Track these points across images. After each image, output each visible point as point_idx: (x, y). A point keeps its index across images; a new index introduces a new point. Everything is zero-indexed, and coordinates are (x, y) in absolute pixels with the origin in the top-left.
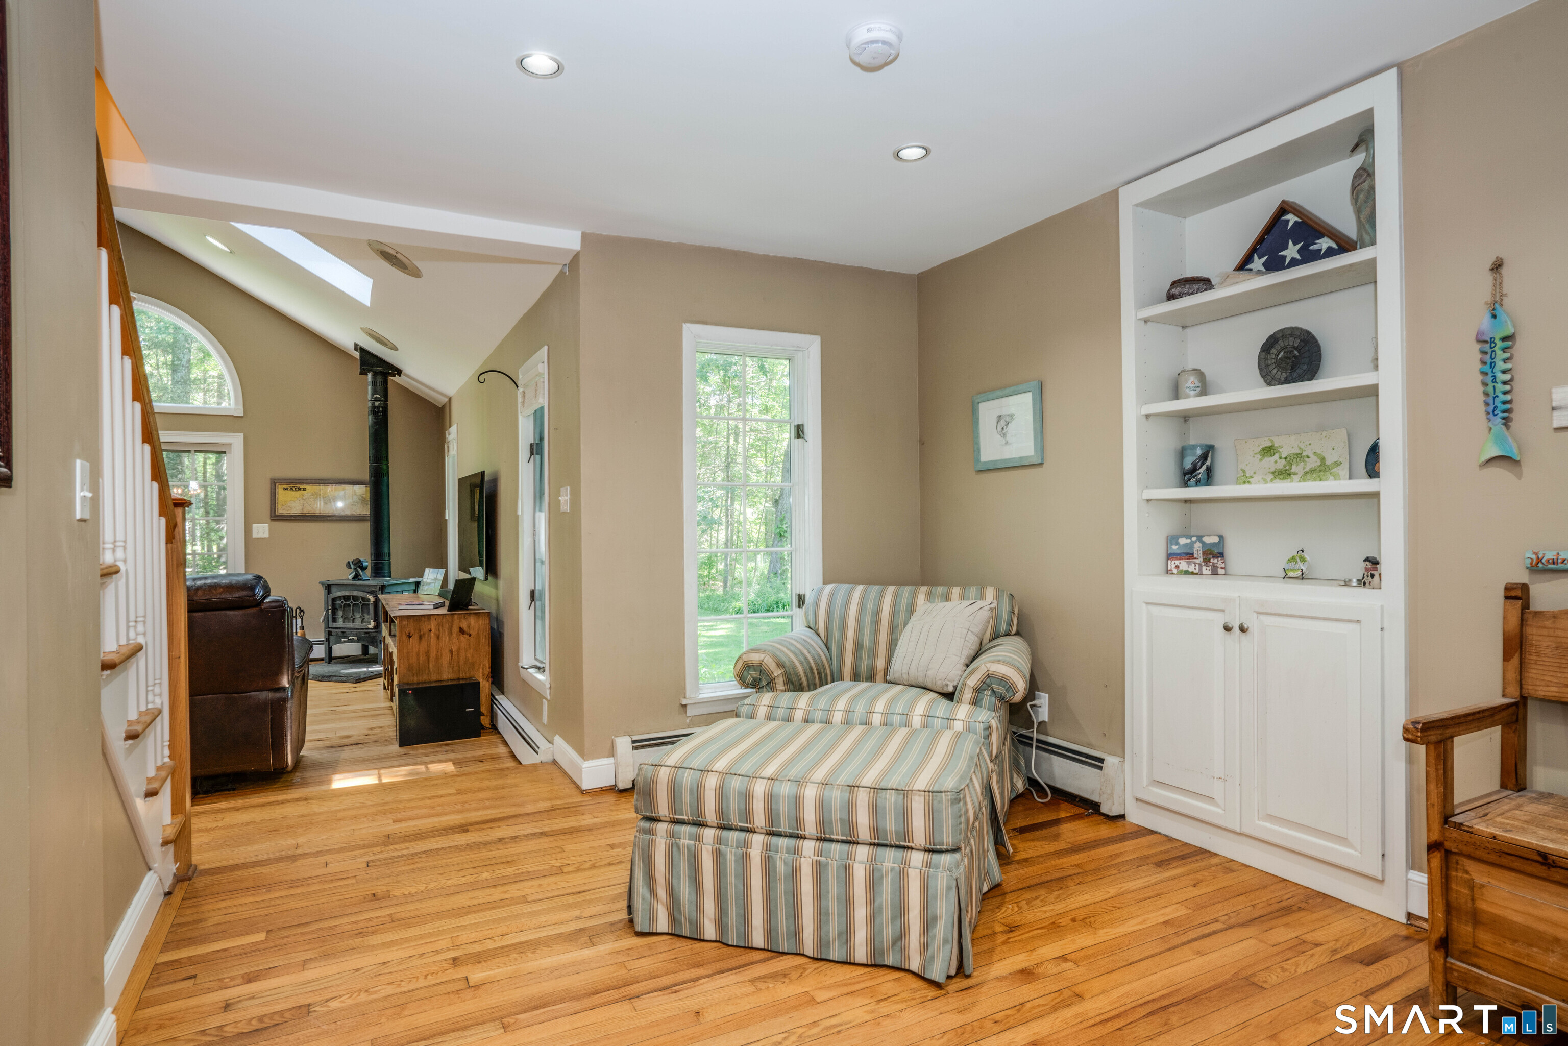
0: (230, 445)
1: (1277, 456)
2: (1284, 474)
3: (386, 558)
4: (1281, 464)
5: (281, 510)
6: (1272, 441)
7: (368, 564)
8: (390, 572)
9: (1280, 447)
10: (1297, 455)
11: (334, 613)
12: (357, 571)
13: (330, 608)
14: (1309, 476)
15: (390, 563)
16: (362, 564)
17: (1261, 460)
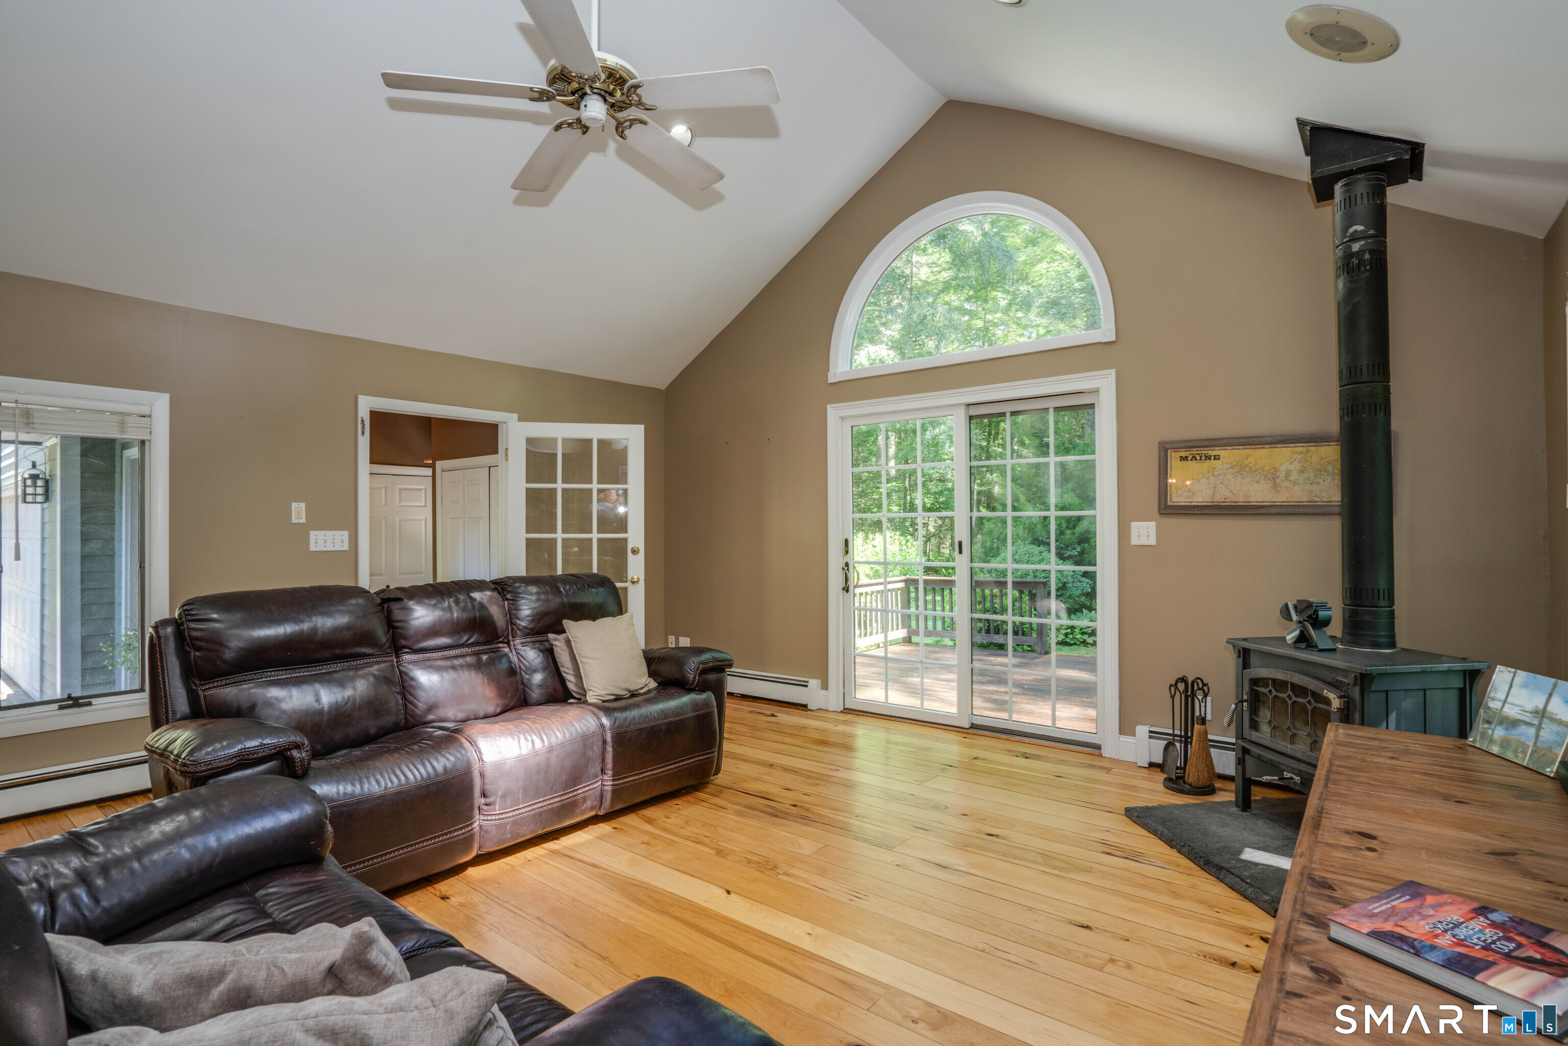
0: (1096, 391)
3: (1382, 603)
5: (1177, 498)
7: (1336, 613)
8: (1392, 636)
11: (1254, 711)
12: (1304, 626)
13: (1245, 697)
15: (1392, 614)
16: (1316, 612)
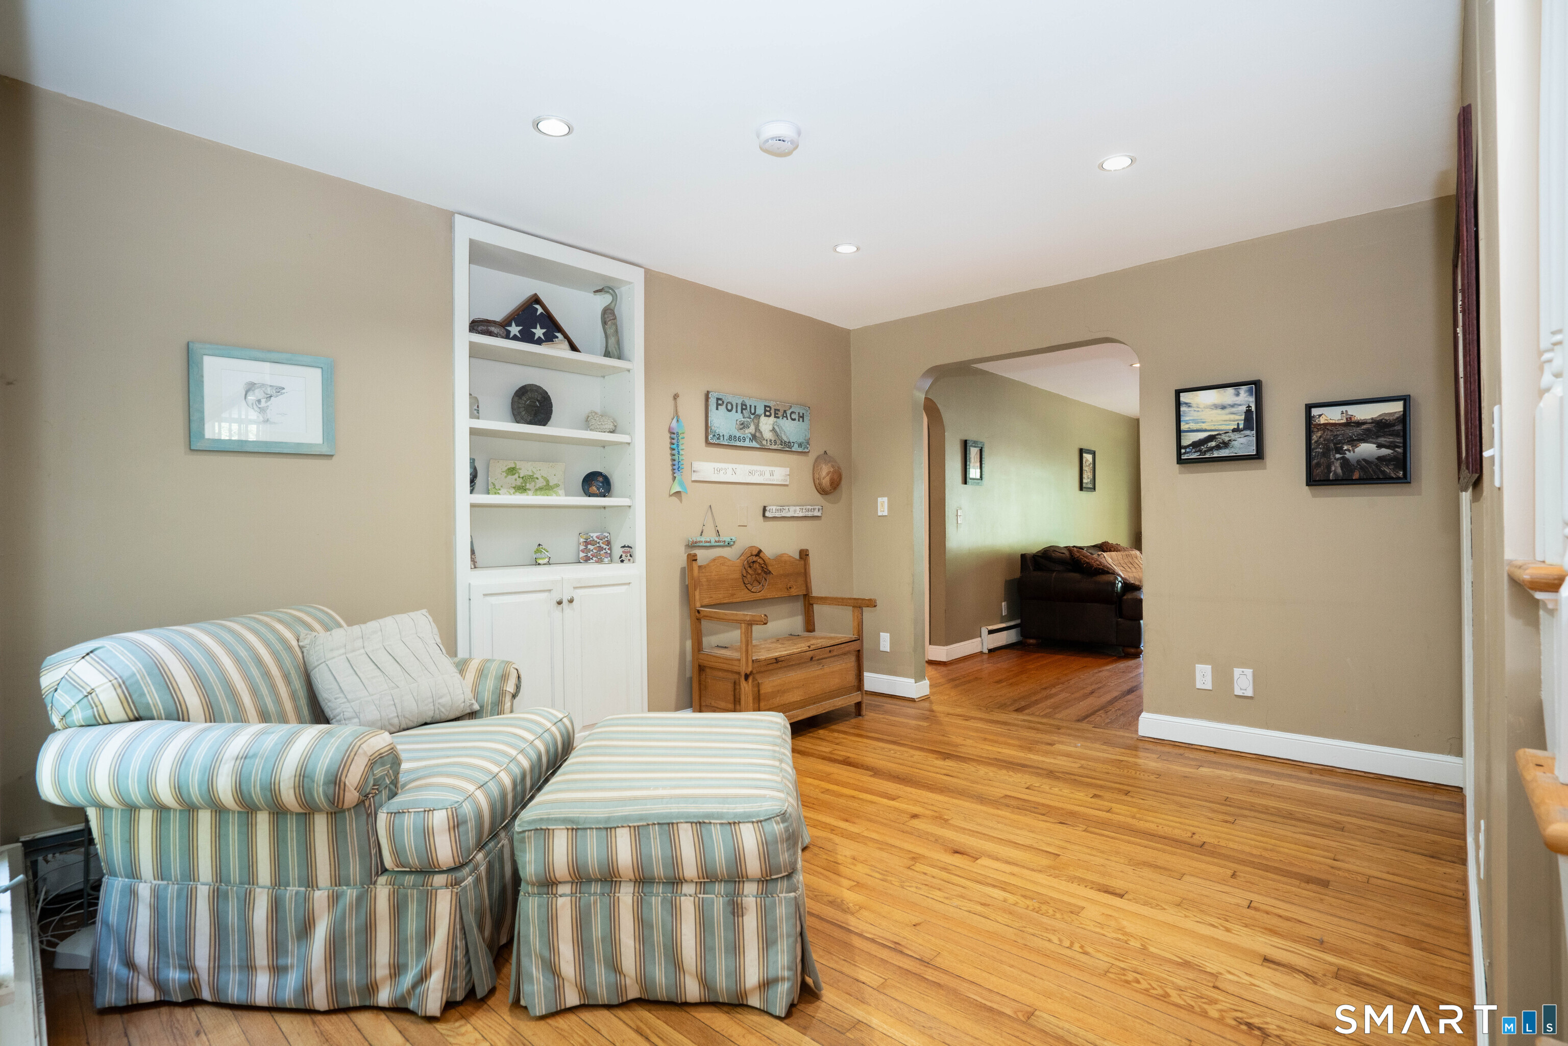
1: (517, 475)
2: (521, 489)
4: (519, 482)
6: (515, 464)
9: (520, 469)
10: (530, 476)
14: (538, 492)
17: (506, 477)
